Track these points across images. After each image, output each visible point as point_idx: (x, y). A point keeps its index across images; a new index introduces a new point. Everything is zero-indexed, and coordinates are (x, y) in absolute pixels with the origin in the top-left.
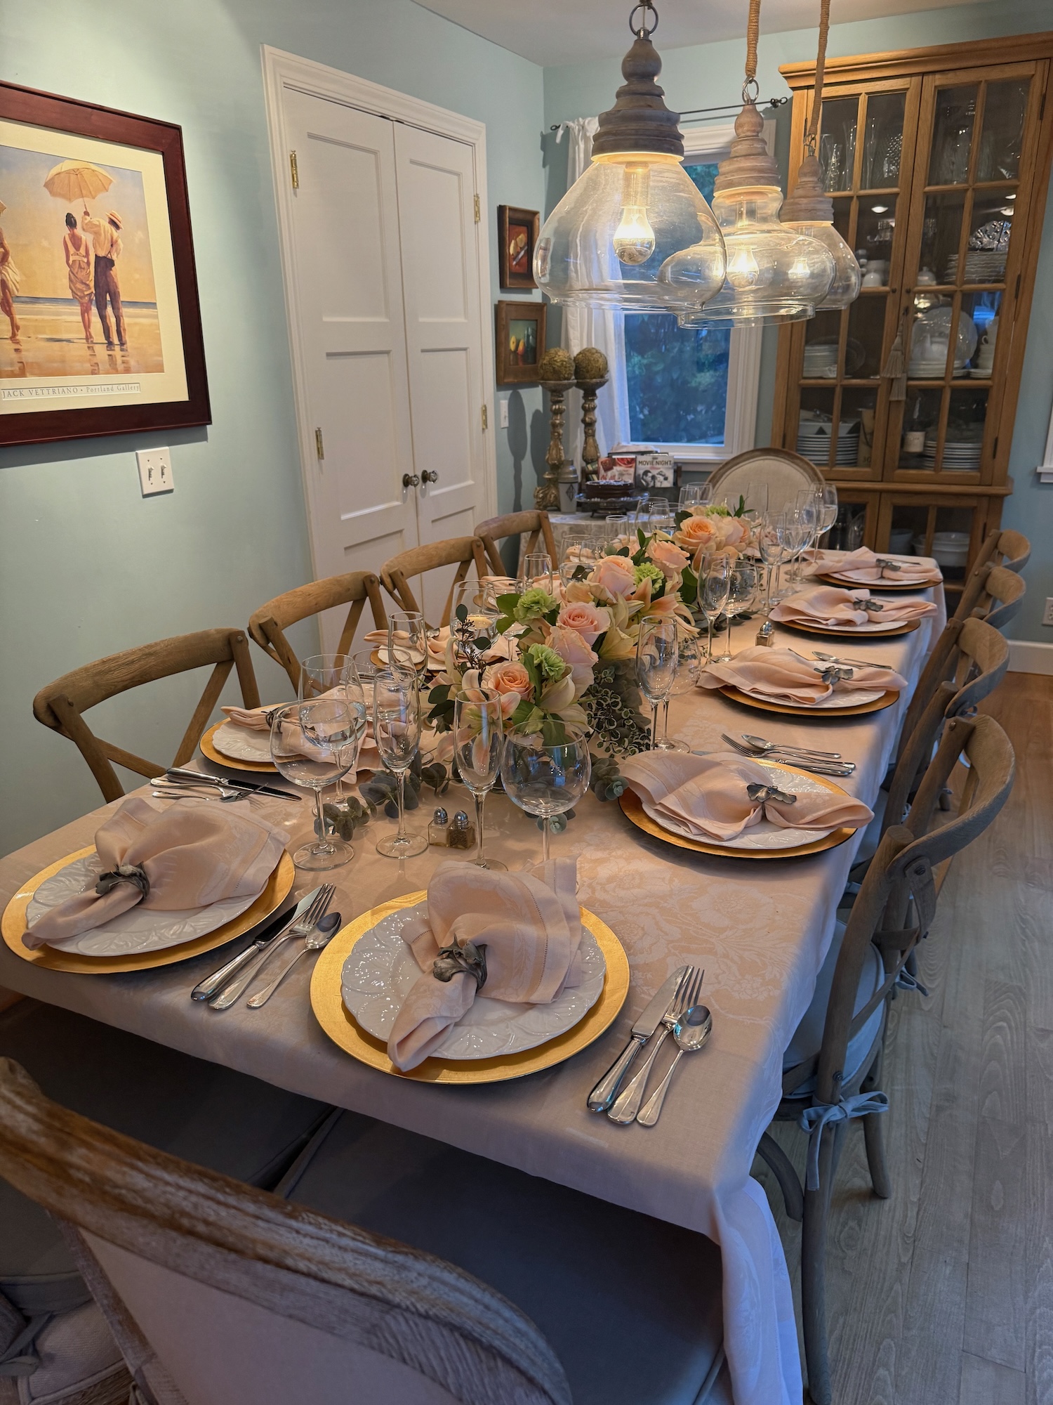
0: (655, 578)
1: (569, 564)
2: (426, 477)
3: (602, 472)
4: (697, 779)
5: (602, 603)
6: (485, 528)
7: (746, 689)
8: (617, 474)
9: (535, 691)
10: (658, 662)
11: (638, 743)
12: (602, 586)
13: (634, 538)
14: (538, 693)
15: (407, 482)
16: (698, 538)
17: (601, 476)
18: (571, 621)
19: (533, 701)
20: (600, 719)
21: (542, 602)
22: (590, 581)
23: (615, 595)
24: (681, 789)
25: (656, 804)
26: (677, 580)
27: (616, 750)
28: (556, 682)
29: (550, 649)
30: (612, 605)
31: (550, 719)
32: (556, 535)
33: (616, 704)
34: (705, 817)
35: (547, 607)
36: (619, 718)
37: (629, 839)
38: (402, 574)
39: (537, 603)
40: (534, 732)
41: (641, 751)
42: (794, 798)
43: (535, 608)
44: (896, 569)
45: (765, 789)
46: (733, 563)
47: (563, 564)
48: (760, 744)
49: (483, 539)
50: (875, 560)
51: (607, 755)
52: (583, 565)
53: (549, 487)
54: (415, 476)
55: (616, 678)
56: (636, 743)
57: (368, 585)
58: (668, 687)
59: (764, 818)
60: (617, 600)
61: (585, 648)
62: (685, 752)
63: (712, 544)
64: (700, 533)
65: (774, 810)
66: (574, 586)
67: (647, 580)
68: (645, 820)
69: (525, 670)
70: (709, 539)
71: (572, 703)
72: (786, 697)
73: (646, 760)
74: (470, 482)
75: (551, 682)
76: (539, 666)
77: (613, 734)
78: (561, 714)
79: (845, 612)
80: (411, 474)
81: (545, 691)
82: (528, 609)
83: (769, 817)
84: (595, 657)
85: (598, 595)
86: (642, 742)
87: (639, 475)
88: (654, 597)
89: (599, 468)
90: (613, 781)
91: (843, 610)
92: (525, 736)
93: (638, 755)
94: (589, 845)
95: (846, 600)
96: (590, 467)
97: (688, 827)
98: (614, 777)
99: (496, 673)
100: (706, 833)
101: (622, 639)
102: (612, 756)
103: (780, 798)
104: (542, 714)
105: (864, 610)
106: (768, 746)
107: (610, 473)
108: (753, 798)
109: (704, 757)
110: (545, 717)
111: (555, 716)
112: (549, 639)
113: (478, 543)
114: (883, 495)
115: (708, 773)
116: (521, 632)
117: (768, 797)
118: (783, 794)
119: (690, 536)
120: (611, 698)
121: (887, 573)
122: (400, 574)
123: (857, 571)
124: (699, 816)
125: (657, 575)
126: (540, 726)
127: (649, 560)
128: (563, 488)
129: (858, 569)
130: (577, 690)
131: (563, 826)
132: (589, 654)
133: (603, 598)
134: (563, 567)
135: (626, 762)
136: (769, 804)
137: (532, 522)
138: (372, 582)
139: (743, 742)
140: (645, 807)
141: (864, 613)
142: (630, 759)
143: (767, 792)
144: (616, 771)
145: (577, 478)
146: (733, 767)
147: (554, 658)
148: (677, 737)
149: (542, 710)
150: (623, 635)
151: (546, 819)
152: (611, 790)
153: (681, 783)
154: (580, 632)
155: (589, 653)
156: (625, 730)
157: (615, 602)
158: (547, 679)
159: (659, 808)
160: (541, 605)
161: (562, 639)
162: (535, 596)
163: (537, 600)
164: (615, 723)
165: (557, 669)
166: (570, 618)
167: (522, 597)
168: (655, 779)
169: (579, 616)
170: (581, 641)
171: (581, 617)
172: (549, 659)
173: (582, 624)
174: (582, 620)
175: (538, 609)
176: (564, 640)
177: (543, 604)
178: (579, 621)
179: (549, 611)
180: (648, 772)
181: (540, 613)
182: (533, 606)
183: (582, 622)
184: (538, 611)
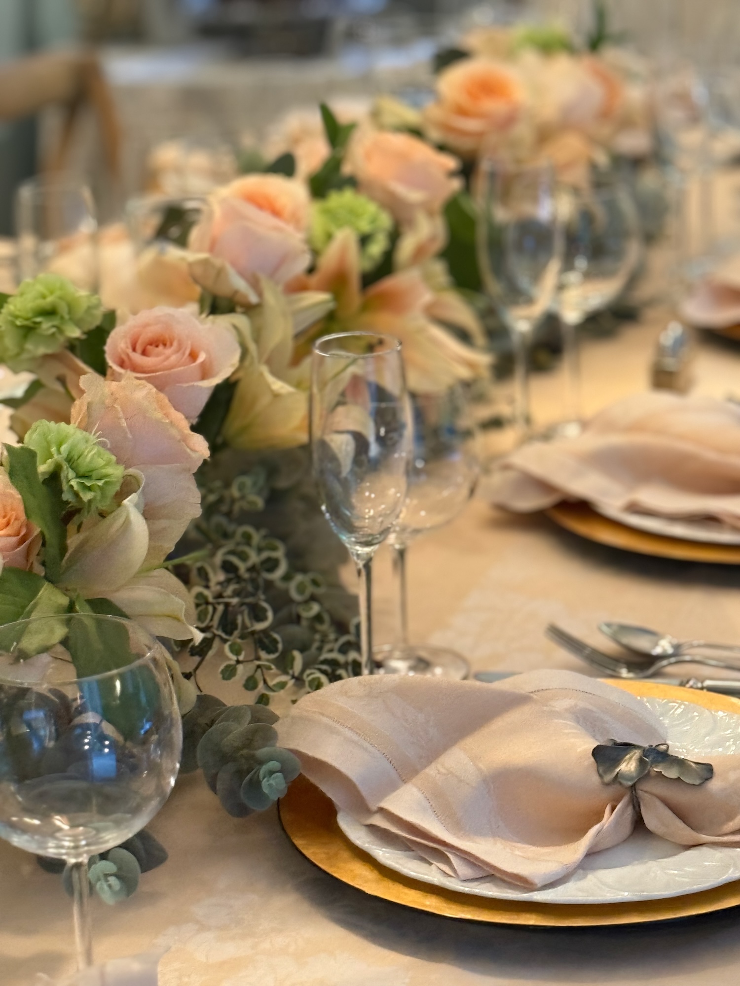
0: (367, 229)
4: (470, 742)
5: (223, 304)
7: (613, 505)
9: (44, 544)
10: (374, 450)
11: (334, 663)
12: (218, 262)
14: (53, 550)
16: (483, 117)
18: (137, 358)
19: (39, 570)
20: (227, 605)
21: (63, 309)
23: (255, 284)
24: (431, 771)
25: (369, 812)
27: (272, 683)
28: (102, 515)
29: (80, 434)
30: (250, 309)
31: (84, 613)
33: (271, 565)
34: (495, 833)
35: (78, 323)
36: (281, 601)
37: (305, 906)
39: (50, 313)
40: (45, 649)
41: (334, 678)
42: (707, 771)
43: (47, 325)
45: (637, 754)
46: (579, 175)
48: (642, 643)
51: (249, 699)
55: (275, 497)
56: (326, 662)
58: (394, 511)
59: (639, 825)
60: (260, 294)
61: (172, 423)
62: (456, 676)
64: (488, 104)
65: (658, 803)
67: (345, 237)
68: (345, 854)
69: (13, 491)
70: (513, 119)
71: (146, 570)
72: (710, 520)
73: (342, 702)
75: (86, 518)
76: (54, 478)
77: (263, 642)
78: (120, 597)
81: (73, 541)
82: (28, 331)
83: (650, 822)
84: (200, 447)
85: (210, 283)
86: (341, 658)
88: (370, 279)
90: (261, 763)
92: (22, 656)
93: (330, 689)
94: (203, 928)
97: (447, 861)
98: (262, 752)
100: (491, 874)
101: (276, 396)
102: (263, 700)
103: (672, 773)
104: (64, 601)
106: (663, 646)
108: (609, 778)
109: (497, 685)
110: (71, 608)
111: (101, 605)
112: (77, 410)
115: (500, 723)
116: (19, 392)
117: (644, 774)
118: (681, 763)
119: (461, 112)
120: (260, 550)
124: (477, 832)
125: (372, 222)
126: (60, 632)
127: (352, 182)
130: (153, 535)
131: (128, 884)
132: (184, 439)
133: (223, 290)
135: (295, 710)
136: (649, 791)
139: (603, 643)
140: (344, 823)
142: (308, 701)
143: (641, 762)
144: (270, 736)
146: (562, 704)
147: (92, 455)
148: (437, 639)
149: (65, 591)
150: (277, 385)
151: (78, 866)
152: (255, 785)
153: (433, 754)
154: (160, 387)
155: (184, 435)
156: (298, 631)
157: (253, 299)
158: (77, 511)
159: (379, 821)
160: (62, 318)
161: (113, 406)
162: (44, 297)
163: (48, 307)
164: (270, 614)
165: (100, 483)
166: (139, 348)
167: (10, 300)
168: (366, 750)
169: (159, 342)
170: (162, 407)
171: (165, 345)
172: (79, 458)
173: (166, 363)
174: (168, 351)
175: (53, 330)
176: (118, 407)
177: (67, 316)
178: (158, 355)
179: (84, 333)
180: (348, 733)
181: (61, 339)
182: (39, 323)
183: (167, 358)
184: (53, 335)
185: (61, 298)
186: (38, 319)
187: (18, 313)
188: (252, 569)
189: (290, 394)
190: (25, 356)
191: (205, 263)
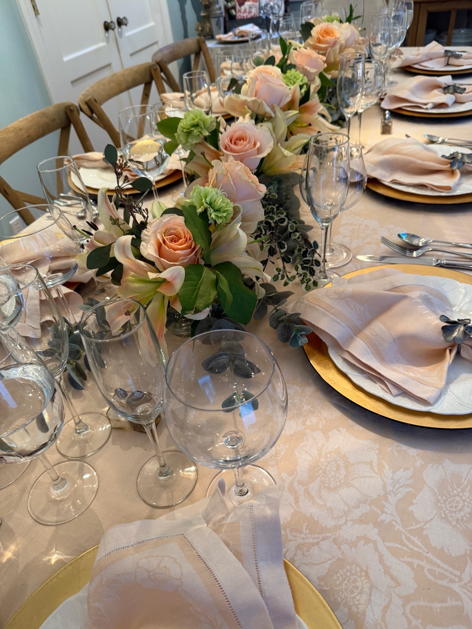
0: (301, 84)
1: (224, 78)
2: (120, 22)
3: (238, 7)
5: (260, 117)
6: (160, 55)
7: (387, 181)
8: (248, 8)
12: (259, 101)
13: (278, 47)
15: (107, 27)
16: (327, 42)
17: (237, 10)
18: (233, 146)
19: (202, 262)
21: (201, 124)
22: (246, 94)
23: (273, 108)
25: (343, 351)
26: (317, 84)
28: (224, 230)
29: (214, 191)
30: (271, 119)
32: (213, 56)
33: (282, 220)
35: (207, 129)
38: (96, 101)
39: (196, 126)
43: (196, 131)
44: (458, 57)
45: (461, 327)
47: (219, 78)
49: (158, 63)
50: (443, 51)
52: (235, 77)
53: (204, 22)
54: (112, 22)
57: (69, 113)
59: (458, 354)
60: (275, 113)
61: (252, 182)
63: (338, 47)
64: (328, 38)
66: (230, 99)
67: (294, 87)
70: (335, 43)
72: (422, 186)
74: (152, 24)
75: (219, 231)
76: (204, 214)
78: (234, 261)
79: (439, 97)
80: (109, 21)
82: (189, 133)
83: (464, 354)
84: (263, 189)
85: (255, 109)
87: (262, 7)
88: (302, 102)
89: (235, 4)
91: (437, 95)
95: (438, 86)
96: (230, 5)
99: (155, 232)
101: (285, 157)
104: (214, 276)
105: (452, 94)
106: (422, 242)
107: (243, 8)
112: (212, 174)
113: (155, 67)
114: (422, 5)
115: (395, 309)
119: (319, 41)
120: (278, 215)
121: (453, 61)
122: (93, 101)
123: (430, 62)
125: (302, 81)
126: (213, 294)
127: (293, 66)
128: (214, 21)
129: (431, 59)
133: (261, 112)
134: (220, 81)
136: (465, 344)
137: (194, 47)
138: (72, 111)
140: (331, 354)
141: (452, 96)
143: (464, 332)
145: (222, 13)
146: (416, 295)
147: (220, 201)
150: (286, 152)
153: (367, 323)
155: (257, 186)
157: (272, 115)
158: (215, 229)
160: (201, 128)
161: (227, 175)
162: (194, 120)
163: (196, 124)
164: (286, 246)
165: (225, 214)
166: (233, 142)
167: (181, 121)
168: (340, 324)
169: (241, 138)
170: (247, 173)
171: (243, 140)
172: (214, 202)
173: (245, 148)
174: (245, 143)
175: (198, 133)
176: (229, 175)
177: (203, 127)
178: (241, 145)
179: (210, 133)
180: (332, 316)
181: (201, 136)
182: (193, 130)
183: (245, 146)
184: (199, 135)
185: (200, 120)
186: (192, 129)
187: (184, 126)
188: (275, 222)
189: (291, 156)
190: (188, 144)
191: (254, 101)
